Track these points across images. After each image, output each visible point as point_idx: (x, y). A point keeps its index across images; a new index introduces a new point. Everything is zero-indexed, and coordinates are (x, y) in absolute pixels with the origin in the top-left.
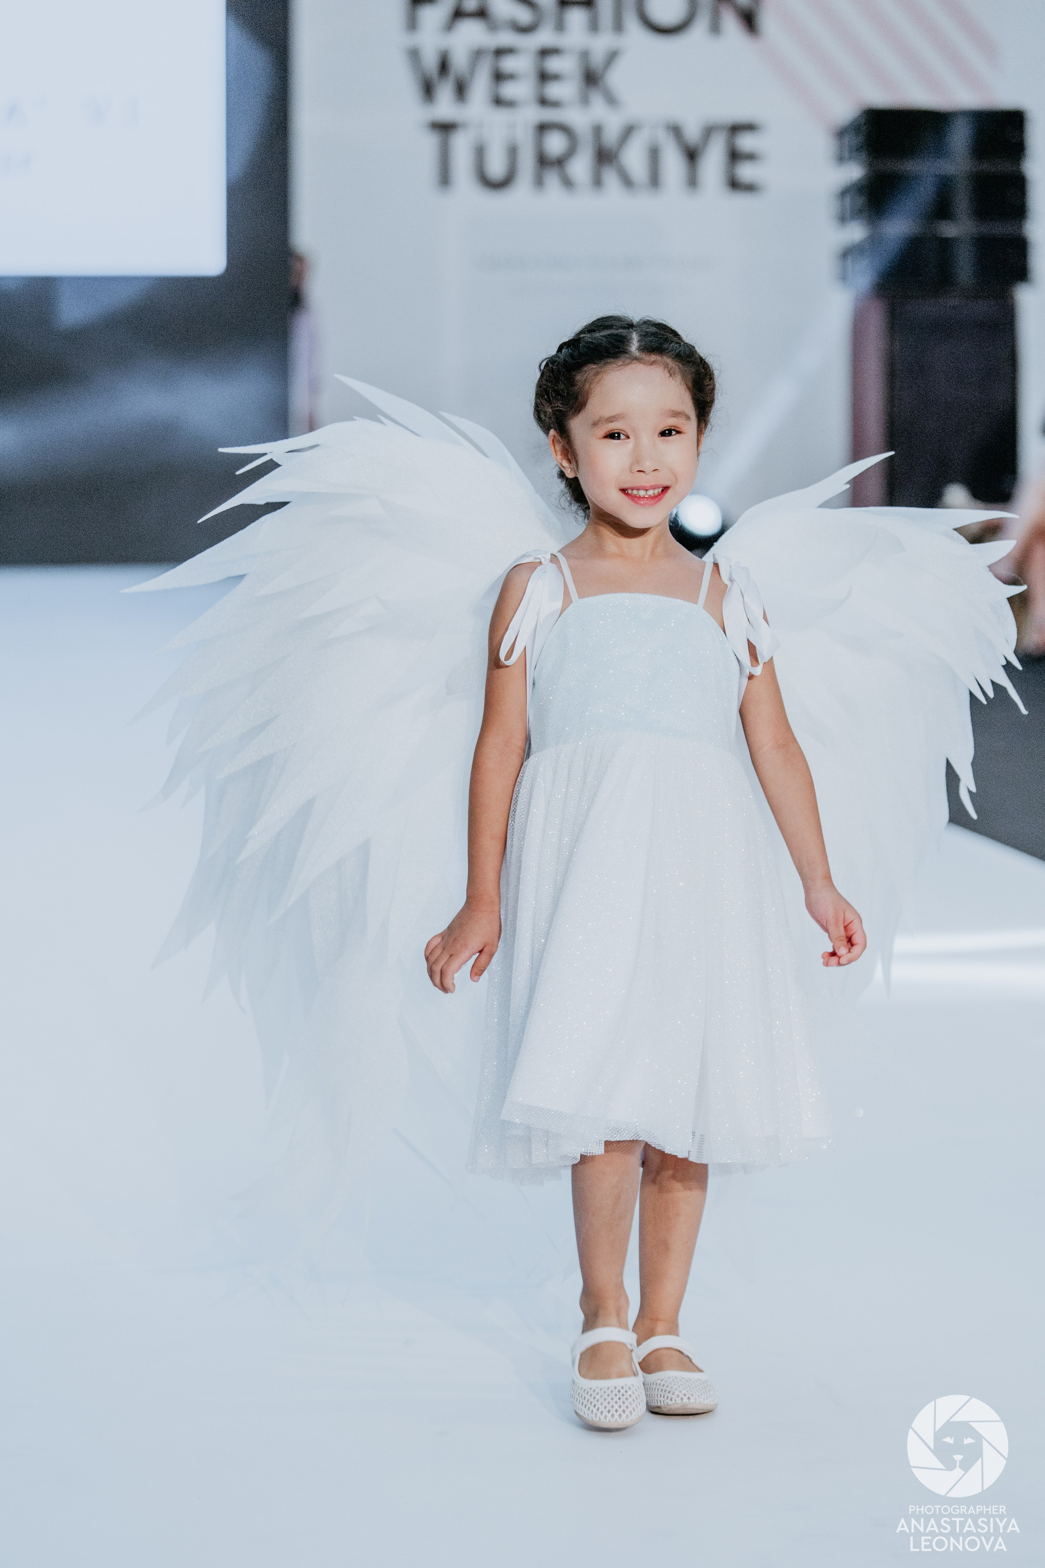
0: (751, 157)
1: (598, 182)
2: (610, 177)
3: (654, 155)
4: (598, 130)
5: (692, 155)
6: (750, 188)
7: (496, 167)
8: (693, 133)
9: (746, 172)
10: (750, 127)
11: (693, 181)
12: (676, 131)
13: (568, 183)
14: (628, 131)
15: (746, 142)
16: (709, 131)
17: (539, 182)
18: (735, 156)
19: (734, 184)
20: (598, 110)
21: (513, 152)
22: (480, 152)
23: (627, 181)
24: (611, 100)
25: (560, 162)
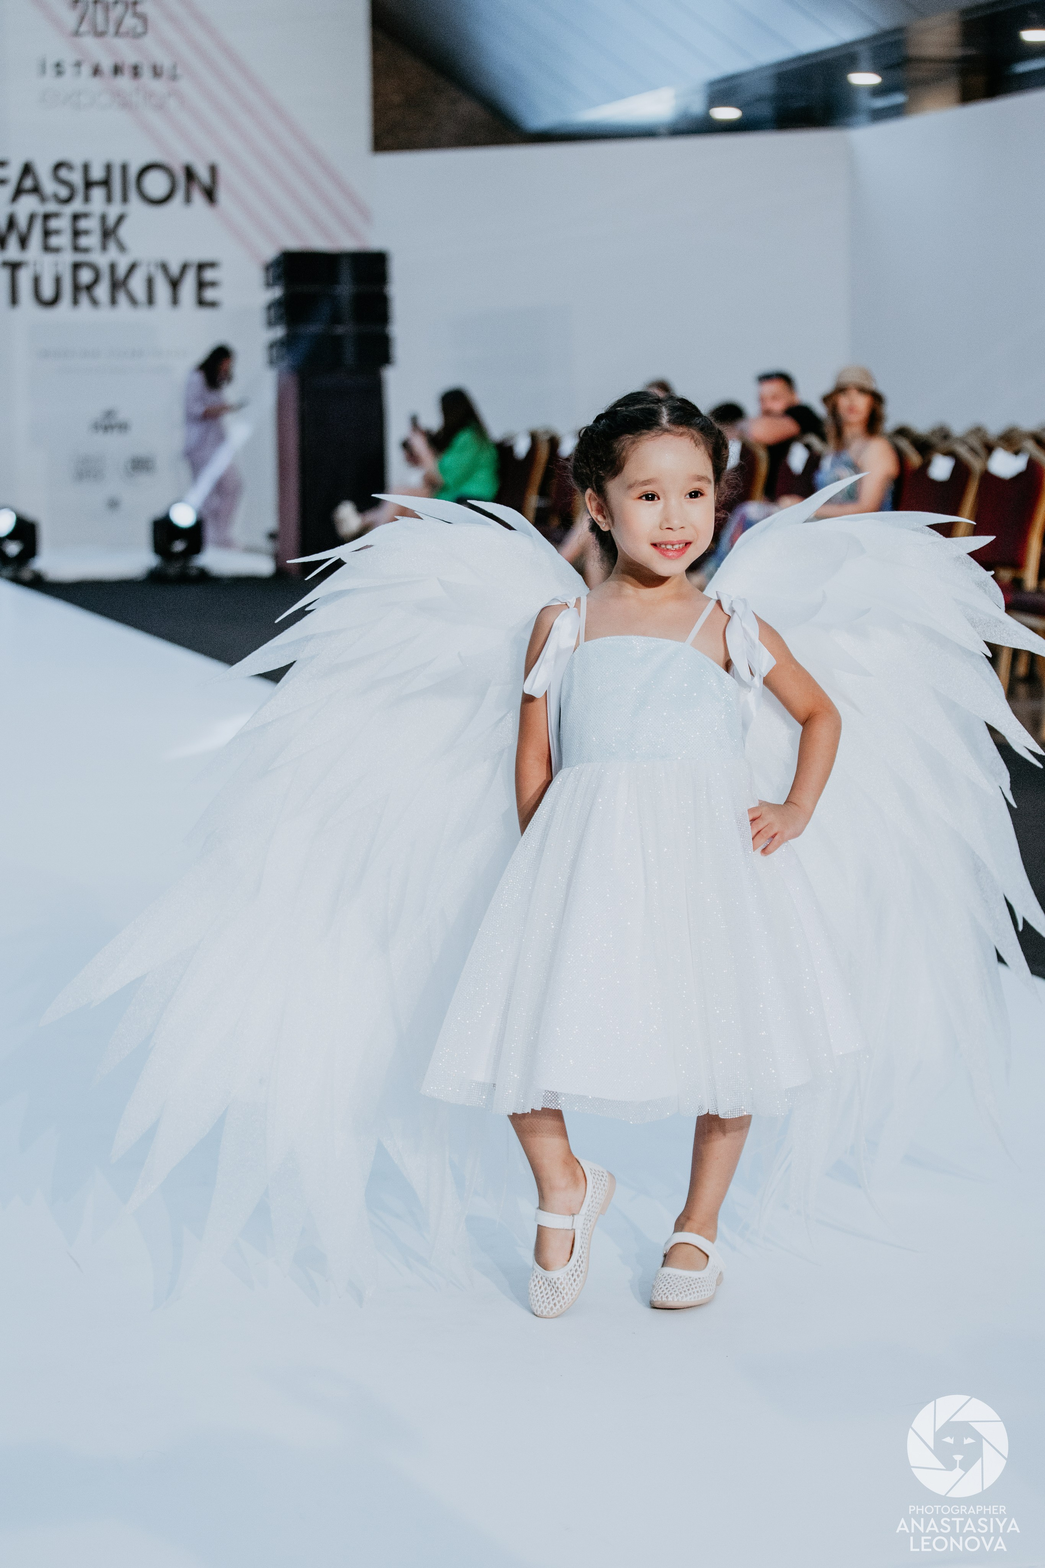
0: (213, 284)
1: (113, 301)
2: (122, 298)
3: (150, 283)
4: (113, 267)
5: (175, 284)
6: (213, 304)
8: (175, 270)
9: (210, 294)
10: (212, 265)
11: (175, 301)
12: (164, 267)
13: (94, 302)
14: (133, 267)
15: (209, 275)
16: (184, 268)
18: (201, 285)
19: (202, 302)
20: (113, 252)
23: (133, 301)
24: (122, 248)
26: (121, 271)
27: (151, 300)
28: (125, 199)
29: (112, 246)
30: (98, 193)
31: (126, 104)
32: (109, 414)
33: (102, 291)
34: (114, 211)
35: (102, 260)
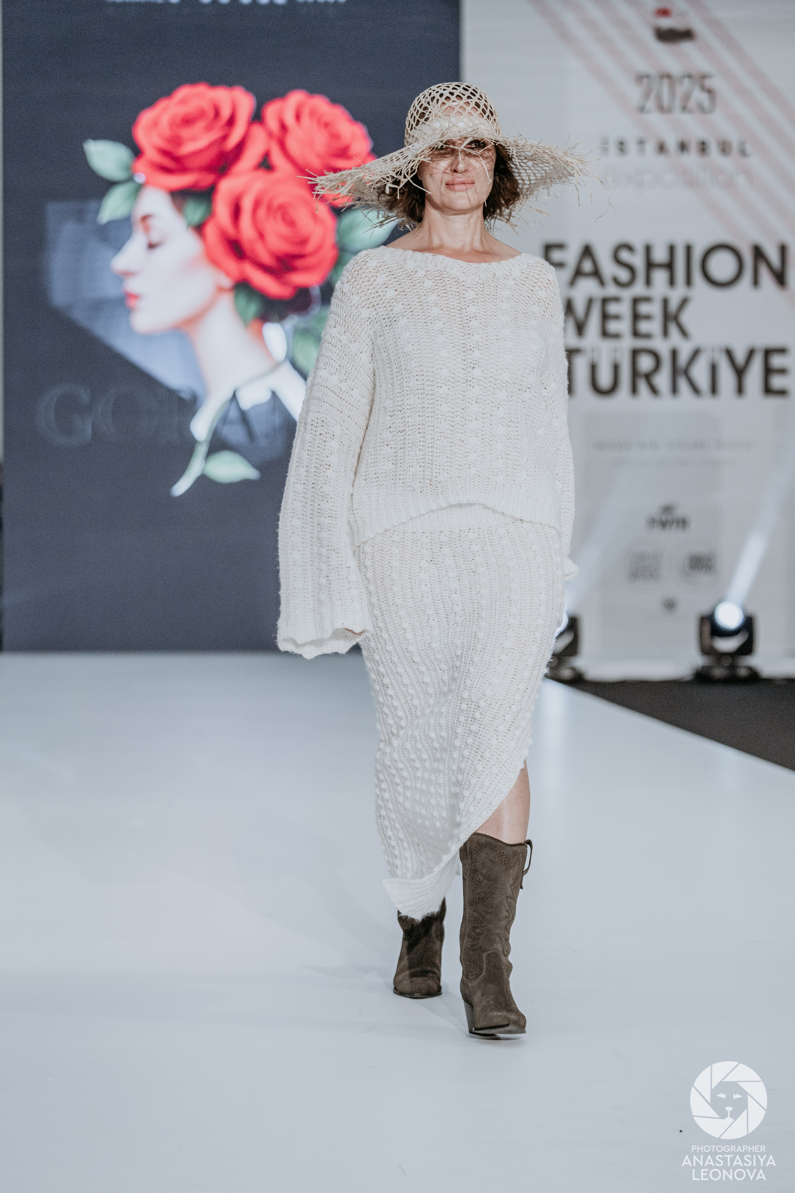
1: (674, 390)
2: (683, 385)
3: (714, 369)
4: (674, 354)
7: (605, 379)
13: (654, 391)
14: (696, 353)
17: (634, 390)
21: (616, 368)
22: (593, 369)
23: (695, 389)
24: (684, 333)
25: (648, 377)
26: (683, 359)
27: (714, 389)
28: (689, 282)
29: (673, 330)
30: (660, 277)
31: (692, 183)
32: (667, 509)
33: (662, 380)
34: (675, 296)
35: (663, 347)
